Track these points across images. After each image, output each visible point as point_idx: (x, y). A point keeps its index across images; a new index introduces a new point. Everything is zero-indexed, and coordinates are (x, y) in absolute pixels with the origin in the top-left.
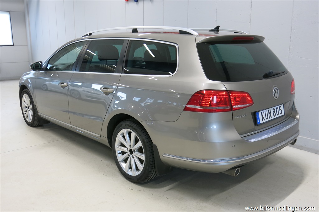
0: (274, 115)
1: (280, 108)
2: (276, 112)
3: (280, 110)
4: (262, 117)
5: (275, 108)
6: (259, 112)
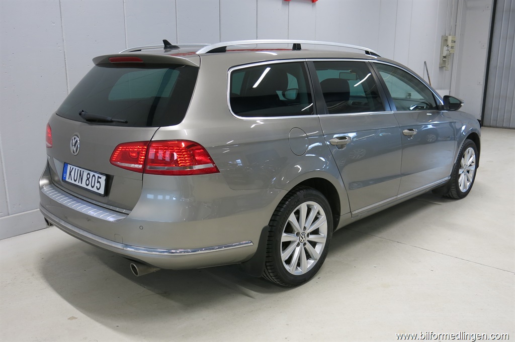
0: (87, 183)
1: (99, 180)
2: (90, 180)
3: (98, 182)
4: (70, 174)
5: (92, 174)
6: (69, 165)
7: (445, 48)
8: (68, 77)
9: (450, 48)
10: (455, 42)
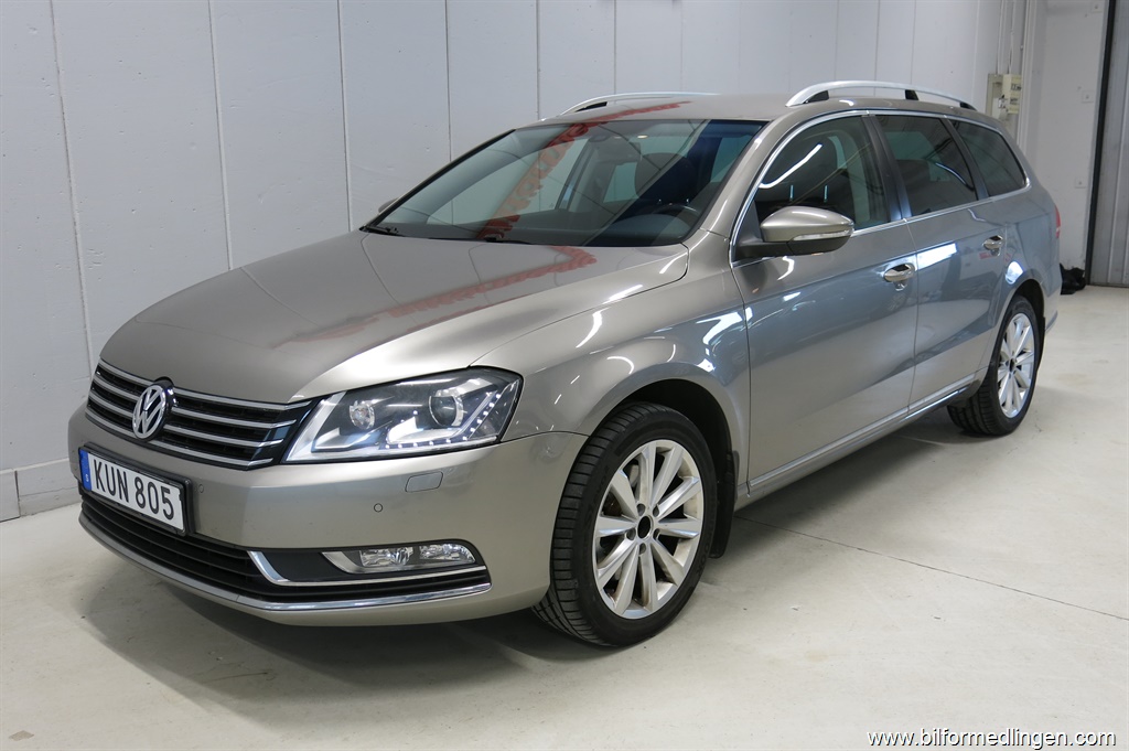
7: (997, 103)
8: (70, 158)
9: (1007, 103)
10: (1019, 88)
